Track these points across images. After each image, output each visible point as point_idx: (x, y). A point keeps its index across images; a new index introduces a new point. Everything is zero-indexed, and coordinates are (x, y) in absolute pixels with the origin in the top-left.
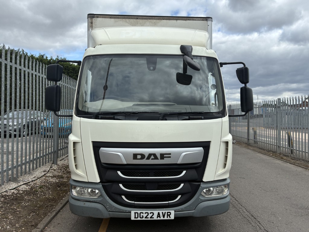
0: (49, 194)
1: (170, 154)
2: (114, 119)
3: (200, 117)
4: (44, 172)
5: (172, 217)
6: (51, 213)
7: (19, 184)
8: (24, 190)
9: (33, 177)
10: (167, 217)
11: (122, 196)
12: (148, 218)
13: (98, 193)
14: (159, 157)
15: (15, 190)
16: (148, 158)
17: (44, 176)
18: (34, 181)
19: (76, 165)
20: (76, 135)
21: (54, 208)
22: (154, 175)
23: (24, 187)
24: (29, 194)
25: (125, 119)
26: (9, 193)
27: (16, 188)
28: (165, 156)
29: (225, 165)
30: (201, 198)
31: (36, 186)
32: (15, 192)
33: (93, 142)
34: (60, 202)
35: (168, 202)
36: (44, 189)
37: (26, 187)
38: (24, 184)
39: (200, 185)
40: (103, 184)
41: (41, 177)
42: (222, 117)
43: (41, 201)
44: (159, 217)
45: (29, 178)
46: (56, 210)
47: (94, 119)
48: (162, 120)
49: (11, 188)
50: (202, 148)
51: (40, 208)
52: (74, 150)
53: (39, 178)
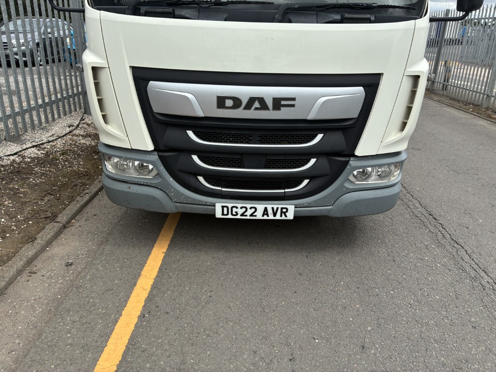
0: (79, 165)
1: (294, 99)
2: (175, 17)
3: (368, 16)
4: (69, 127)
5: (290, 216)
6: (82, 197)
7: (24, 147)
8: (34, 157)
9: (50, 134)
10: (281, 216)
11: (198, 177)
12: (246, 216)
13: (152, 169)
14: (270, 104)
15: (16, 156)
16: (248, 106)
17: (71, 134)
18: (52, 141)
19: (104, 117)
20: (96, 53)
21: (88, 188)
22: (259, 140)
23: (33, 152)
24: (42, 164)
25: (198, 18)
26: (6, 162)
27: (18, 152)
28: (283, 103)
29: (404, 124)
30: (348, 185)
31: (55, 150)
32: (17, 159)
33: (134, 69)
34: (97, 179)
35: (283, 191)
36: (69, 155)
37: (37, 152)
38: (33, 147)
39: (348, 161)
40: (161, 154)
41: (65, 135)
42: (415, 19)
43: (64, 177)
44: (266, 214)
45: (43, 137)
46: (90, 193)
47: (131, 15)
48: (280, 22)
49: (9, 154)
50: (361, 88)
51: (62, 189)
52: (97, 85)
53: (60, 137)
